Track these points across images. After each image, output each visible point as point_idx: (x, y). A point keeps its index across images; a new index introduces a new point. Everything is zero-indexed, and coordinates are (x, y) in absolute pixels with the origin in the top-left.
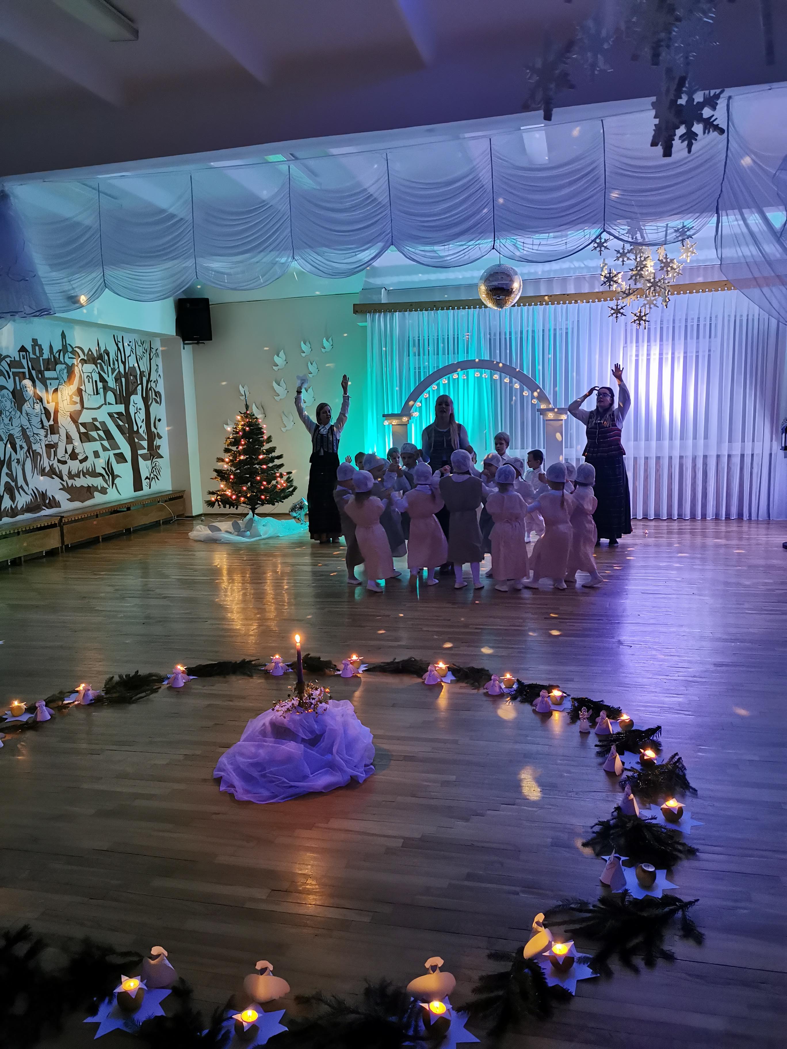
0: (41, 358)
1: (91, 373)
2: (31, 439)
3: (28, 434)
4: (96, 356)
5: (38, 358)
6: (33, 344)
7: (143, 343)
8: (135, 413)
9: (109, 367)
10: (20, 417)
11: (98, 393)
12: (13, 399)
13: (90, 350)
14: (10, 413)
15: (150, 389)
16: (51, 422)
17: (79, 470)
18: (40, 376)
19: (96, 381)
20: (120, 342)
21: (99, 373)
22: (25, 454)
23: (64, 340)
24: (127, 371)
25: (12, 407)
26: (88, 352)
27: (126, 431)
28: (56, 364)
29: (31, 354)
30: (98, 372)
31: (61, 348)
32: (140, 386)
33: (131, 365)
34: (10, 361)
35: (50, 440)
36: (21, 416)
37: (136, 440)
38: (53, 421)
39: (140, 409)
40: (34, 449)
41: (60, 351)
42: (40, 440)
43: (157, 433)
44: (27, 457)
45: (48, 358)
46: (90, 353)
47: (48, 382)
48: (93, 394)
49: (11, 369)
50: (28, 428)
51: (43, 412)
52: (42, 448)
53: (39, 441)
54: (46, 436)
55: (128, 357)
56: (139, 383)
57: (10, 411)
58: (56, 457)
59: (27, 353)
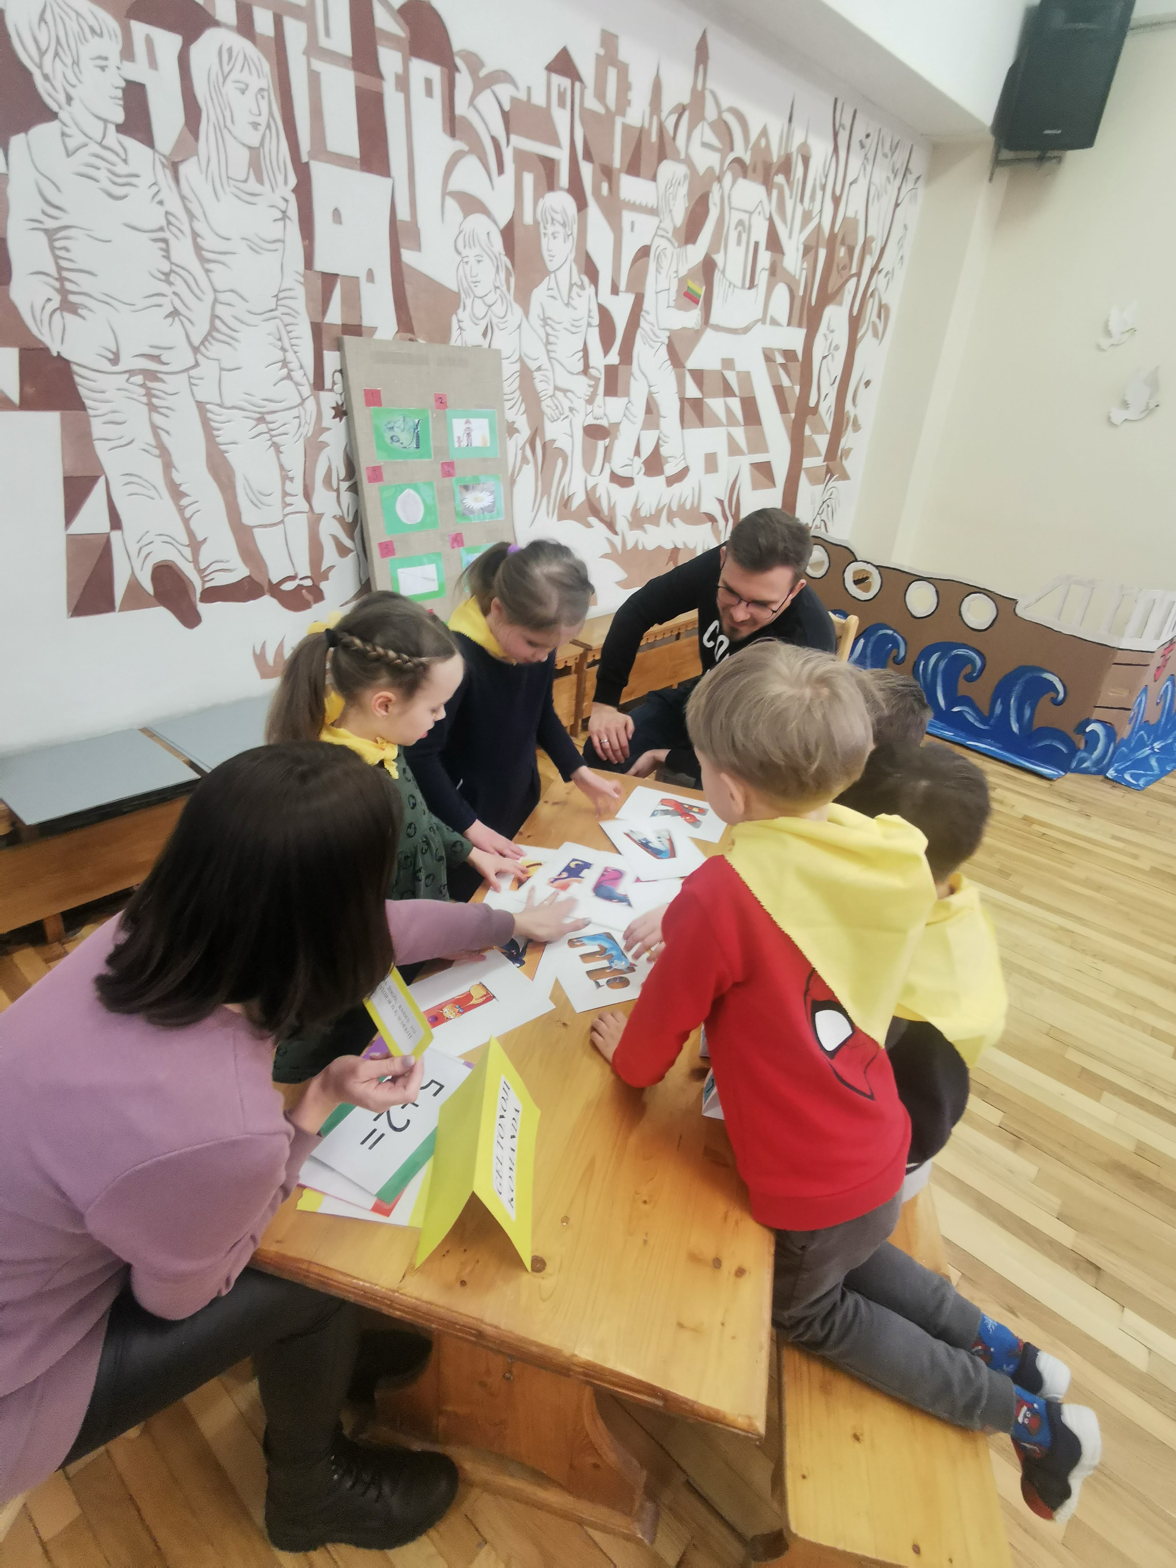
0: (619, 121)
1: (751, 213)
2: (547, 405)
3: (540, 386)
4: (775, 159)
5: (610, 117)
6: (602, 52)
7: (894, 148)
8: (824, 358)
9: (799, 204)
10: (519, 327)
11: (752, 285)
12: (506, 260)
13: (764, 133)
14: (490, 306)
15: (872, 295)
16: (613, 358)
17: (661, 505)
18: (605, 187)
19: (757, 244)
20: (844, 129)
21: (771, 220)
22: (520, 452)
23: (701, 68)
24: (836, 230)
25: (497, 288)
26: (758, 141)
27: (792, 404)
28: (662, 155)
29: (590, 92)
30: (768, 216)
31: (686, 99)
32: (854, 281)
33: (850, 214)
34: (514, 100)
35: (598, 412)
36: (525, 324)
37: (807, 431)
38: (620, 354)
39: (837, 348)
40: (548, 437)
41: (681, 110)
42: (571, 409)
43: (855, 417)
44: (525, 460)
45: (642, 128)
46: (763, 143)
47: (627, 217)
48: (739, 284)
49: (513, 137)
50: (539, 369)
51: (596, 321)
52: (572, 436)
53: (567, 412)
54: (590, 401)
55: (851, 184)
56: (854, 270)
57: (490, 299)
58: (607, 465)
59: (578, 85)
